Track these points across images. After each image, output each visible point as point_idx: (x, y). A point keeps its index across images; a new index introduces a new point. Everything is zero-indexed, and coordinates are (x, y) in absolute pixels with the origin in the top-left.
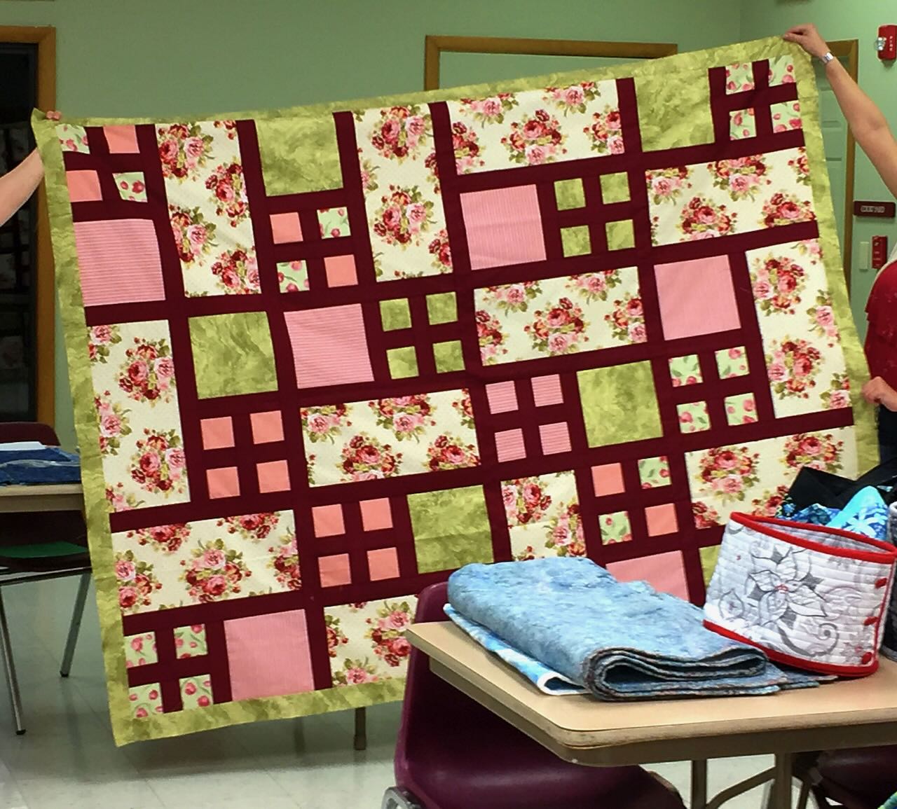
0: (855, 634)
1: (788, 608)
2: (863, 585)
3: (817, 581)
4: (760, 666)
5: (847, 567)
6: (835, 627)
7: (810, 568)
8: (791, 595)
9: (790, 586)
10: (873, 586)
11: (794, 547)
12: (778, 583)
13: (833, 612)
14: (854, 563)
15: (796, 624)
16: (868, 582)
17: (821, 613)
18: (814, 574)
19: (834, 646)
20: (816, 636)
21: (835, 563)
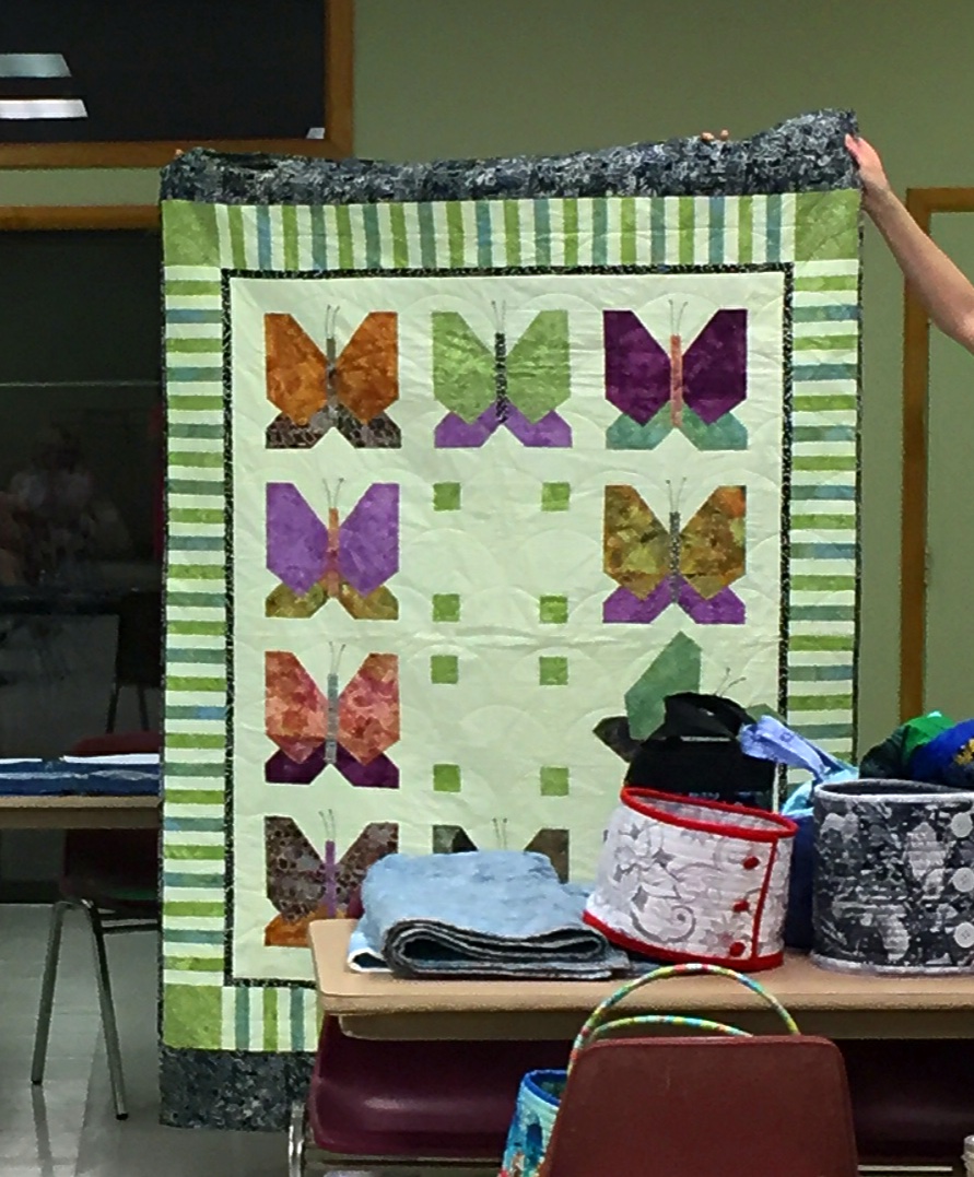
0: (719, 920)
1: (640, 889)
2: (726, 864)
3: (669, 858)
4: (597, 951)
5: (702, 843)
6: (691, 911)
7: (662, 844)
8: (645, 873)
9: (642, 863)
10: (741, 867)
11: (649, 819)
12: (633, 861)
13: (688, 893)
14: (712, 838)
15: (646, 906)
16: (733, 861)
17: (674, 894)
18: (666, 851)
19: (691, 931)
20: (669, 920)
21: (688, 838)
